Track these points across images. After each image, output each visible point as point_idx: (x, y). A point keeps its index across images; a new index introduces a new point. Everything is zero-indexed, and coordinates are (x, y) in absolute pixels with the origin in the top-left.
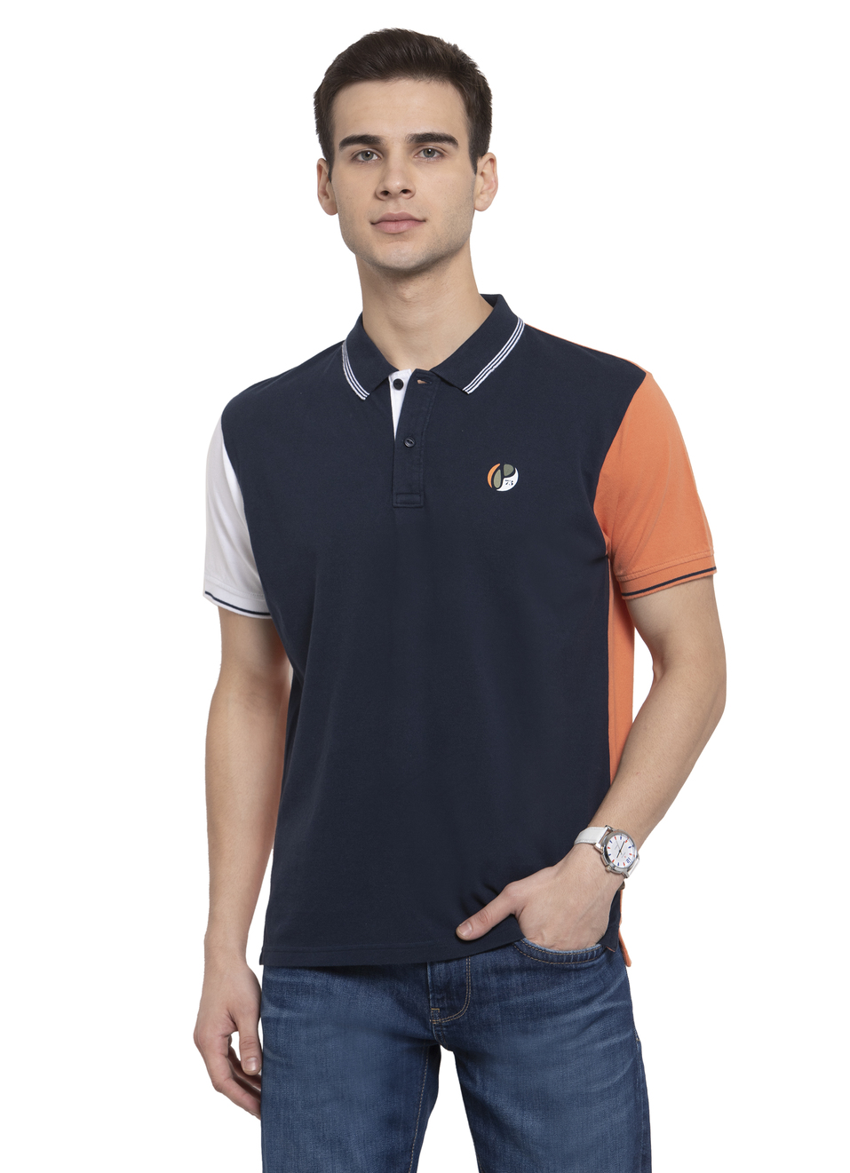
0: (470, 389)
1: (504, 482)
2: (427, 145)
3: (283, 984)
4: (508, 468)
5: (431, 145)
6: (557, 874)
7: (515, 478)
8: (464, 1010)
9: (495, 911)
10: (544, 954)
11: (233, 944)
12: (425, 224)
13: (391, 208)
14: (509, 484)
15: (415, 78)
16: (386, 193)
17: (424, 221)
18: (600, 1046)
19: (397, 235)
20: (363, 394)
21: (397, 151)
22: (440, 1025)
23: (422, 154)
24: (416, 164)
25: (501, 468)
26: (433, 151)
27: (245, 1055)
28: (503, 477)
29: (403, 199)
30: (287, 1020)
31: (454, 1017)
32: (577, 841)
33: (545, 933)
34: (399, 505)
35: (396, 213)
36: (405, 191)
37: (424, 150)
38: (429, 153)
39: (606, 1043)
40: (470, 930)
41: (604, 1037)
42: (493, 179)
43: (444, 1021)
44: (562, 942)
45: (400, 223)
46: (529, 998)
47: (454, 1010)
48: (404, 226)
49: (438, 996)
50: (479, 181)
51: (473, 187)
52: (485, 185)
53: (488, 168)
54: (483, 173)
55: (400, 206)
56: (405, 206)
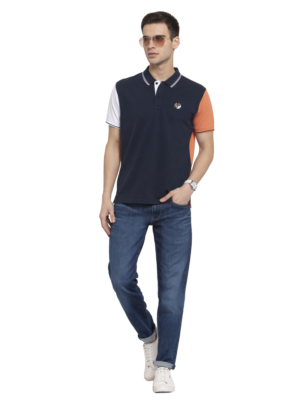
3: (118, 213)
4: (179, 104)
6: (181, 189)
8: (159, 217)
9: (168, 197)
10: (177, 205)
11: (109, 197)
12: (158, 55)
14: (179, 107)
16: (149, 48)
18: (185, 225)
19: (153, 57)
20: (148, 84)
22: (153, 221)
25: (177, 104)
27: (112, 219)
28: (178, 106)
29: (153, 49)
30: (119, 221)
31: (156, 219)
32: (185, 183)
33: (178, 201)
34: (156, 109)
39: (186, 225)
40: (163, 200)
43: (154, 220)
44: (181, 203)
46: (173, 214)
47: (157, 217)
48: (154, 55)
49: (154, 214)
50: (174, 43)
51: (171, 44)
52: (176, 43)
53: (177, 40)
54: (175, 41)
55: (152, 51)
56: (154, 51)
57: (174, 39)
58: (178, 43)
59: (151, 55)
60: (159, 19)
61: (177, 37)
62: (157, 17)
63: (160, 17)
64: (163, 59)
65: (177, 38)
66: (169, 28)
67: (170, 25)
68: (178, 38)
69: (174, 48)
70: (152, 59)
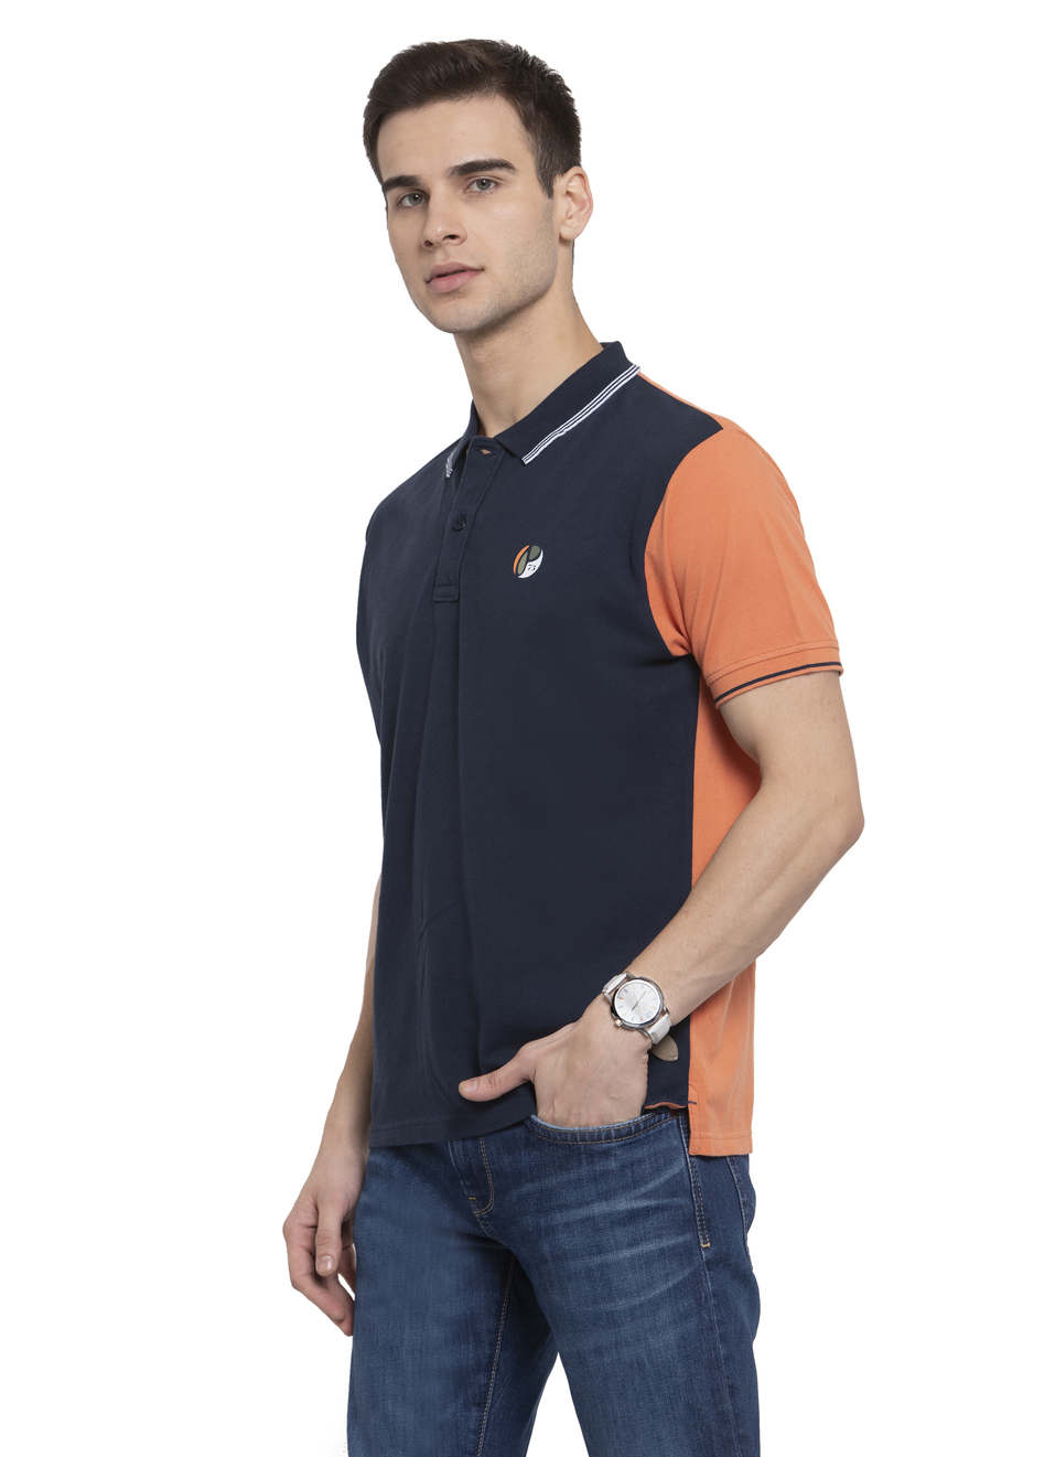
0: (528, 459)
1: (528, 567)
2: (477, 176)
4: (535, 549)
5: (485, 175)
7: (537, 563)
8: (492, 1200)
12: (483, 274)
13: (440, 260)
14: (529, 570)
15: (452, 99)
16: (429, 244)
17: (483, 270)
19: (454, 293)
20: (448, 471)
21: (441, 191)
22: (481, 1218)
23: (475, 188)
24: (467, 201)
25: (528, 551)
26: (489, 181)
27: (319, 1253)
28: (528, 561)
29: (451, 245)
31: (488, 1208)
34: (438, 599)
35: (443, 264)
36: (453, 237)
37: (478, 181)
38: (484, 184)
41: (633, 1243)
42: (585, 197)
45: (451, 278)
47: (485, 1200)
48: (459, 280)
49: (468, 1183)
50: (562, 204)
51: (549, 214)
52: (574, 208)
53: (575, 186)
54: (568, 193)
55: (447, 256)
56: (455, 255)
57: (561, 183)
58: (585, 205)
59: (442, 284)
60: (471, 71)
61: (573, 171)
62: (456, 62)
63: (473, 62)
64: (514, 297)
65: (577, 178)
66: (527, 122)
67: (531, 106)
68: (582, 176)
69: (566, 233)
70: (453, 303)
